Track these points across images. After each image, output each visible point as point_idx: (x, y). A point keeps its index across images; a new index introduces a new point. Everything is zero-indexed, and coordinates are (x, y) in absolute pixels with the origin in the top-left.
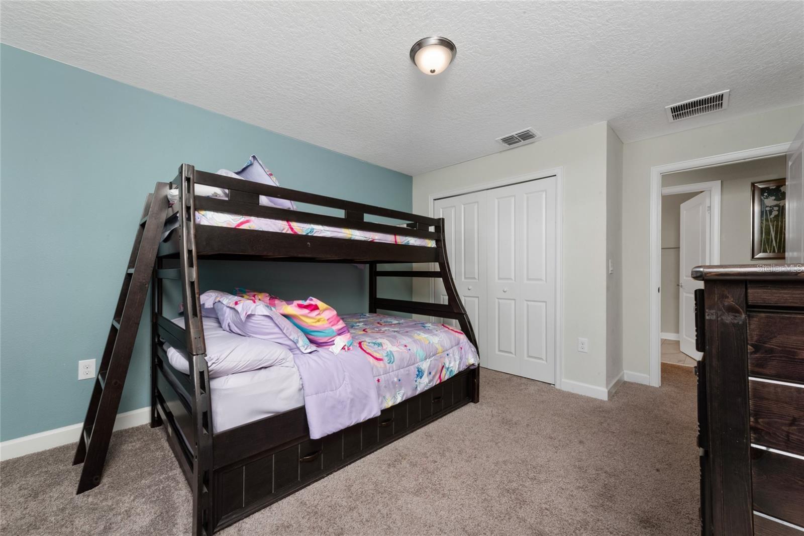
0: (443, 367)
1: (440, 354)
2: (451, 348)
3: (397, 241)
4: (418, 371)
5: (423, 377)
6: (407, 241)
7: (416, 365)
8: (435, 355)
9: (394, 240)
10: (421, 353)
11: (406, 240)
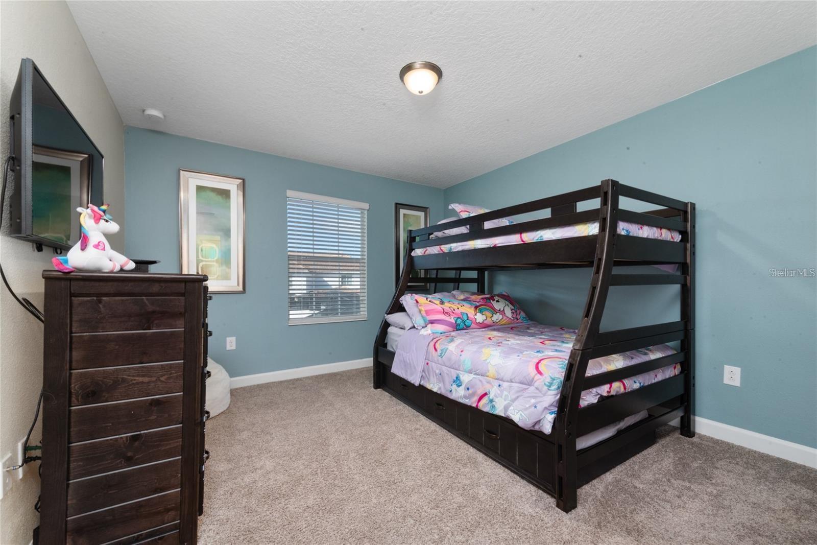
0: (485, 394)
1: (491, 379)
2: (508, 381)
3: (524, 240)
4: (457, 378)
5: (461, 387)
6: (540, 236)
7: (458, 372)
8: (483, 376)
9: (520, 239)
10: (468, 365)
11: (537, 235)
